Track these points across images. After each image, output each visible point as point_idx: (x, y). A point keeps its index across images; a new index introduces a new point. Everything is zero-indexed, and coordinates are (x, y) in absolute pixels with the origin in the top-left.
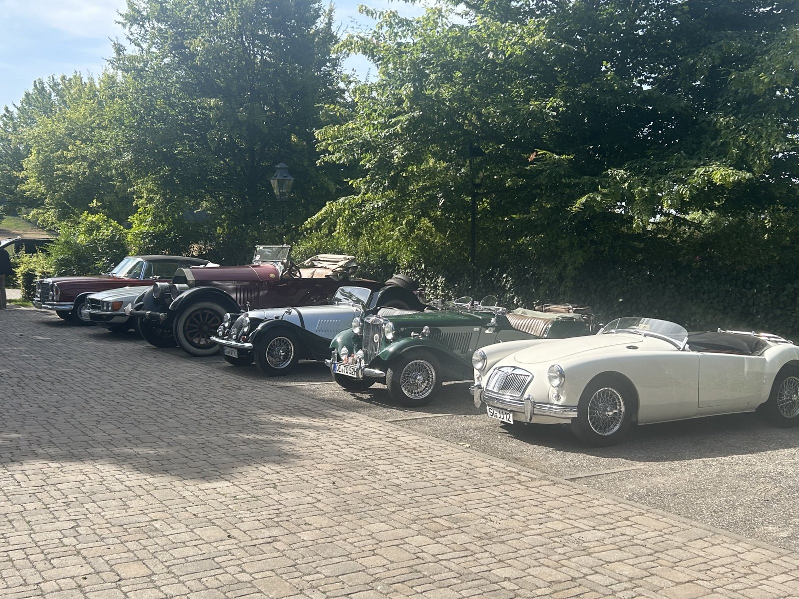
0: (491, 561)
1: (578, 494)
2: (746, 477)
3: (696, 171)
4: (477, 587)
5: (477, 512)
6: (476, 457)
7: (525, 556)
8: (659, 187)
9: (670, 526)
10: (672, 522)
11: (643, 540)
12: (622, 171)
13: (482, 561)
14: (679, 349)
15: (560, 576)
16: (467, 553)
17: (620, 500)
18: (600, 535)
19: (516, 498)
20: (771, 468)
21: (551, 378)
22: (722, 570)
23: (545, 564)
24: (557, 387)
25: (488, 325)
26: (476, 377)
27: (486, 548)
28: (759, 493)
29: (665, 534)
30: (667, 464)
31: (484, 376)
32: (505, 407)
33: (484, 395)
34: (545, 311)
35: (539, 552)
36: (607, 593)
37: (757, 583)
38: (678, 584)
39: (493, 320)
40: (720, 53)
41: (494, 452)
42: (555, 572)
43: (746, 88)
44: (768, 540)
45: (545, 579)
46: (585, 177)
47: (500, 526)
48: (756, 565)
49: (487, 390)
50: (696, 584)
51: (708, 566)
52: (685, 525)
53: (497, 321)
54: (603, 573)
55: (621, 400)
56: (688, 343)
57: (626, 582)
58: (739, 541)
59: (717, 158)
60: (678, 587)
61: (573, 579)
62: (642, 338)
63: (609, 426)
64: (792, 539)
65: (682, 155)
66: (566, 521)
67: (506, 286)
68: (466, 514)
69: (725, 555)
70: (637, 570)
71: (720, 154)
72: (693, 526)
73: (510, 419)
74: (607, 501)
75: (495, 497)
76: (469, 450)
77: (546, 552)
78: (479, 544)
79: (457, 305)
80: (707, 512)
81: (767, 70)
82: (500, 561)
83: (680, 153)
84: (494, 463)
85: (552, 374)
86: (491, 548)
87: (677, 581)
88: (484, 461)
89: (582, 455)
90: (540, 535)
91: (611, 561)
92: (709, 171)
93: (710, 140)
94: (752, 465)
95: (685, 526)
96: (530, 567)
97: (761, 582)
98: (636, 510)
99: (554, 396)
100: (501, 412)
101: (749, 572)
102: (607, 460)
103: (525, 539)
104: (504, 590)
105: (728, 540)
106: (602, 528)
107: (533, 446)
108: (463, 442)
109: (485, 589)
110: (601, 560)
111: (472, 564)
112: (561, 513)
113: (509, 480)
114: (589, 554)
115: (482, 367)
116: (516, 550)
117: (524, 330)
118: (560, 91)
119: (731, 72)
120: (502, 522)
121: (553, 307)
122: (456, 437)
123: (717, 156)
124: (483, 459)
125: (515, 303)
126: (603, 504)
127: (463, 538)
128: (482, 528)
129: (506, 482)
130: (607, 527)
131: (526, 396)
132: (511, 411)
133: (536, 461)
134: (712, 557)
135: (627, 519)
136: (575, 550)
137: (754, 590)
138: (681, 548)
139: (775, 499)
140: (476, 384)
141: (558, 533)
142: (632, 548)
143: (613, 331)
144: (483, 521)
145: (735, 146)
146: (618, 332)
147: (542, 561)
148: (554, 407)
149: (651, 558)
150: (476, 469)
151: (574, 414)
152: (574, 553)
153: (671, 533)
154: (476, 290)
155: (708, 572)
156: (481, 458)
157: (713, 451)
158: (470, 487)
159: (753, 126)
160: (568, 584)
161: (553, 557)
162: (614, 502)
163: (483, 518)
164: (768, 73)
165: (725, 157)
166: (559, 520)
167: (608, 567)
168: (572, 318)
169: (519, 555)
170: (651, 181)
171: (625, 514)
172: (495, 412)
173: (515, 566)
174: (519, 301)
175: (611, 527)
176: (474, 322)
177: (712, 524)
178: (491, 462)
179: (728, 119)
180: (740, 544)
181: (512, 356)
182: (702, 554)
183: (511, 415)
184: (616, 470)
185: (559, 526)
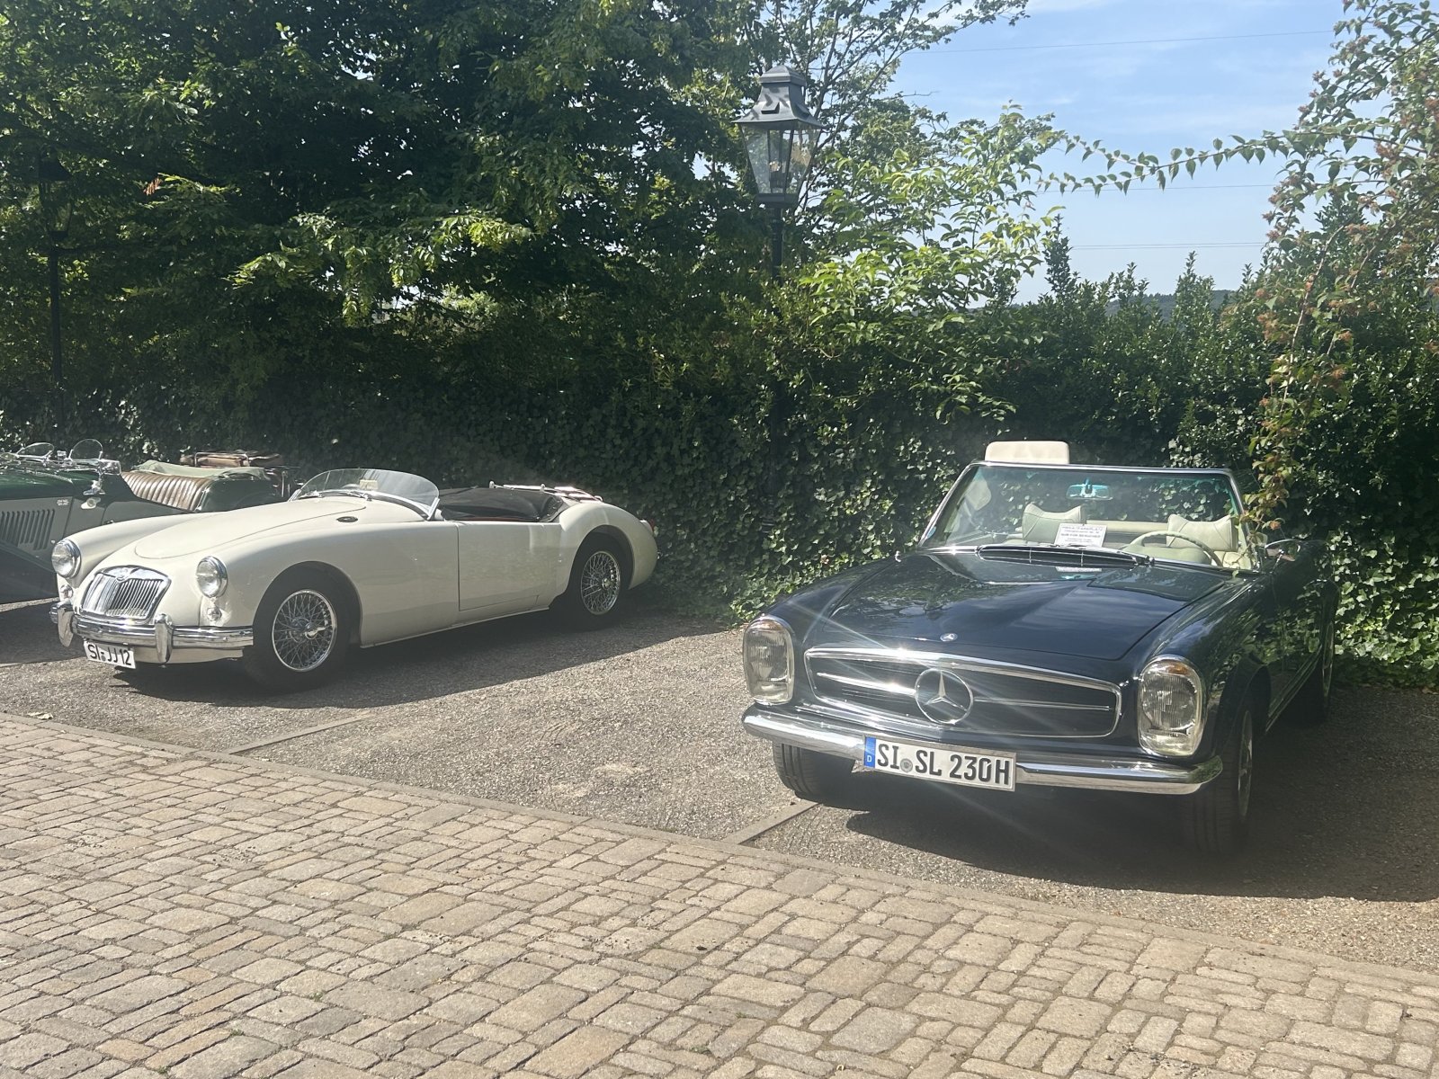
0: (81, 914)
1: (252, 775)
2: (530, 713)
3: (445, 223)
4: (50, 966)
5: (59, 832)
6: (62, 736)
7: (147, 896)
8: (385, 247)
9: (406, 806)
10: (409, 799)
11: (360, 836)
12: (323, 218)
13: (62, 919)
14: (425, 517)
15: (208, 920)
16: (31, 909)
17: (325, 775)
18: (285, 838)
19: (137, 798)
20: (569, 693)
21: (203, 582)
22: (483, 863)
23: (184, 903)
24: (214, 595)
25: (86, 493)
26: (61, 590)
27: (71, 894)
28: (548, 734)
29: (397, 820)
30: (407, 707)
31: (77, 586)
32: (120, 640)
33: (79, 622)
34: (200, 465)
35: (172, 885)
36: (290, 934)
37: (535, 875)
38: (410, 897)
39: (95, 485)
40: (476, 25)
41: (99, 722)
42: (200, 913)
43: (519, 88)
44: (556, 805)
45: (180, 929)
46: (256, 226)
47: (102, 850)
48: (536, 846)
49: (85, 613)
50: (441, 892)
51: (461, 860)
52: (430, 801)
53: (104, 486)
54: (287, 901)
55: (330, 609)
56: (439, 507)
57: (325, 909)
58: (512, 814)
59: (478, 203)
60: (411, 902)
61: (233, 920)
62: (364, 502)
63: (311, 654)
64: (591, 799)
65: (421, 195)
66: (228, 824)
67: (127, 423)
68: (35, 839)
69: (489, 839)
70: (345, 887)
71: (481, 196)
72: (442, 801)
73: (130, 660)
74: (302, 780)
75: (96, 801)
76: (50, 724)
77: (185, 884)
78: (59, 888)
79: (21, 459)
80: (465, 776)
81: (548, 63)
82: (98, 912)
83: (419, 192)
84: (98, 742)
85: (204, 574)
86: (82, 892)
87: (411, 892)
88: (78, 741)
89: (263, 710)
90: (178, 855)
91: (302, 879)
92: (465, 223)
93: (466, 172)
94: (540, 692)
95: (430, 803)
96: (154, 913)
97: (541, 872)
98: (351, 788)
99: (210, 611)
100: (112, 650)
101: (525, 859)
102: (307, 712)
103: (148, 867)
104: (102, 962)
105: (496, 814)
106: (291, 826)
107: (176, 704)
108: (38, 710)
109: (65, 967)
110: (284, 880)
111: (41, 926)
112: (219, 811)
113: (126, 767)
114: (265, 874)
115: (73, 570)
116: (130, 888)
117: (159, 501)
118: (203, 68)
119: (493, 61)
120: (106, 842)
121: (214, 457)
122: (25, 704)
123: (478, 199)
124: (74, 738)
125: (146, 452)
126: (295, 785)
127: (29, 882)
128: (67, 859)
129: (119, 772)
130: (298, 824)
131: (157, 617)
132: (130, 646)
133: (178, 729)
134: (469, 846)
135: (334, 805)
136: (239, 871)
137: (530, 885)
138: (420, 839)
139: (572, 741)
140: (60, 604)
141: (210, 847)
142: (339, 853)
143: (316, 493)
144: (70, 846)
145: (504, 184)
146: (324, 495)
147: (176, 899)
148: (211, 631)
149: (370, 863)
150: (60, 757)
151: (248, 641)
152: (237, 877)
153: (407, 817)
154: (67, 430)
155: (461, 871)
156: (70, 737)
157: (482, 677)
158: (47, 790)
159: (531, 152)
160: (222, 931)
161: (198, 889)
162: (314, 781)
163: (69, 841)
164: (549, 67)
165: (489, 201)
166: (215, 825)
167: (296, 890)
168: (247, 475)
169: (136, 896)
170: (372, 237)
171: (329, 799)
172: (100, 650)
173: (126, 915)
174: (153, 449)
175: (307, 822)
176: (58, 489)
177: (473, 794)
178: (91, 741)
179: (491, 139)
180: (514, 818)
181: (131, 546)
182: (453, 843)
183: (131, 653)
184: (321, 727)
185: (213, 835)
